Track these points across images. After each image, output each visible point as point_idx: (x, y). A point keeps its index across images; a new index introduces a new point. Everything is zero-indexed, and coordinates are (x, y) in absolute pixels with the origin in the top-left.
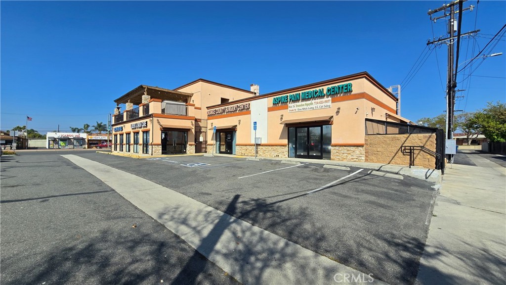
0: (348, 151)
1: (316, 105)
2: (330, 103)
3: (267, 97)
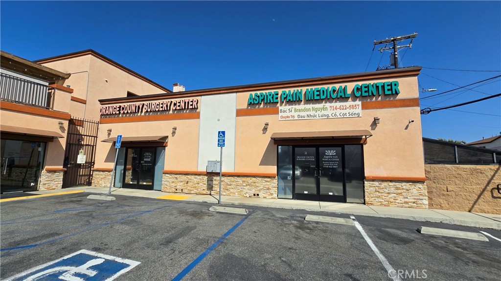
0: (397, 188)
1: (334, 112)
2: (359, 110)
3: (236, 92)
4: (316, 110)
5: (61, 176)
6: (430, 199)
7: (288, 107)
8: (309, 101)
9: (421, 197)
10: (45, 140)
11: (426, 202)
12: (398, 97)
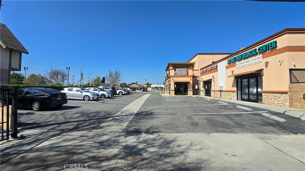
1: (252, 62)
2: (261, 59)
3: (225, 60)
4: (247, 62)
5: (192, 92)
7: (239, 63)
11: (288, 104)
12: (277, 48)
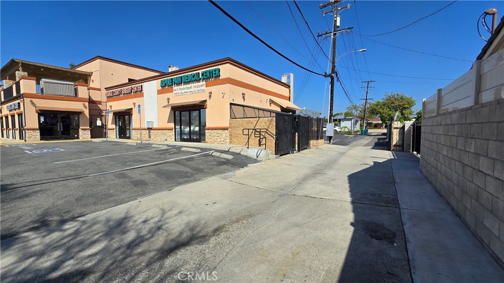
0: (218, 134)
1: (195, 89)
2: (204, 88)
3: (157, 79)
4: (188, 88)
5: (89, 132)
6: (231, 139)
7: (177, 87)
8: (185, 83)
9: (227, 138)
10: (79, 113)
11: (228, 141)
12: (221, 78)
